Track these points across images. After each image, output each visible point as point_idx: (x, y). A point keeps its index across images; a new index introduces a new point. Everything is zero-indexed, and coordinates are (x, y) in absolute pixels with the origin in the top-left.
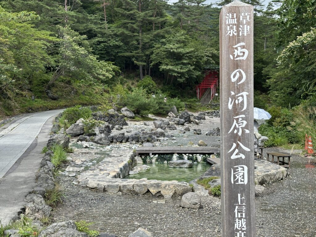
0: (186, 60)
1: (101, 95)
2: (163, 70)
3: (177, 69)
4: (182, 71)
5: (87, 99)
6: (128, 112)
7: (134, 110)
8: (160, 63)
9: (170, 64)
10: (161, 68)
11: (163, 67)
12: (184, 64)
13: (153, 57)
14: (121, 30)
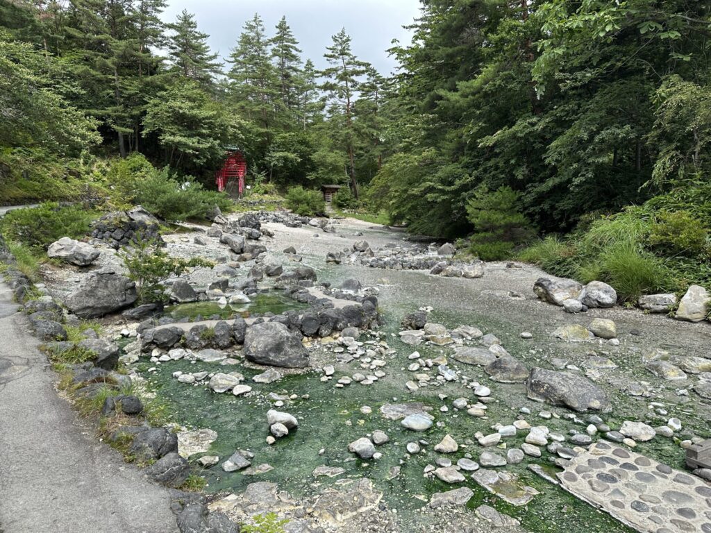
0: (204, 128)
1: (64, 181)
2: (167, 144)
3: (192, 142)
4: (201, 146)
5: (36, 188)
6: (145, 216)
7: (156, 211)
8: (160, 131)
9: (179, 133)
10: (164, 139)
11: (167, 138)
12: (202, 135)
13: (147, 119)
14: (81, 69)
